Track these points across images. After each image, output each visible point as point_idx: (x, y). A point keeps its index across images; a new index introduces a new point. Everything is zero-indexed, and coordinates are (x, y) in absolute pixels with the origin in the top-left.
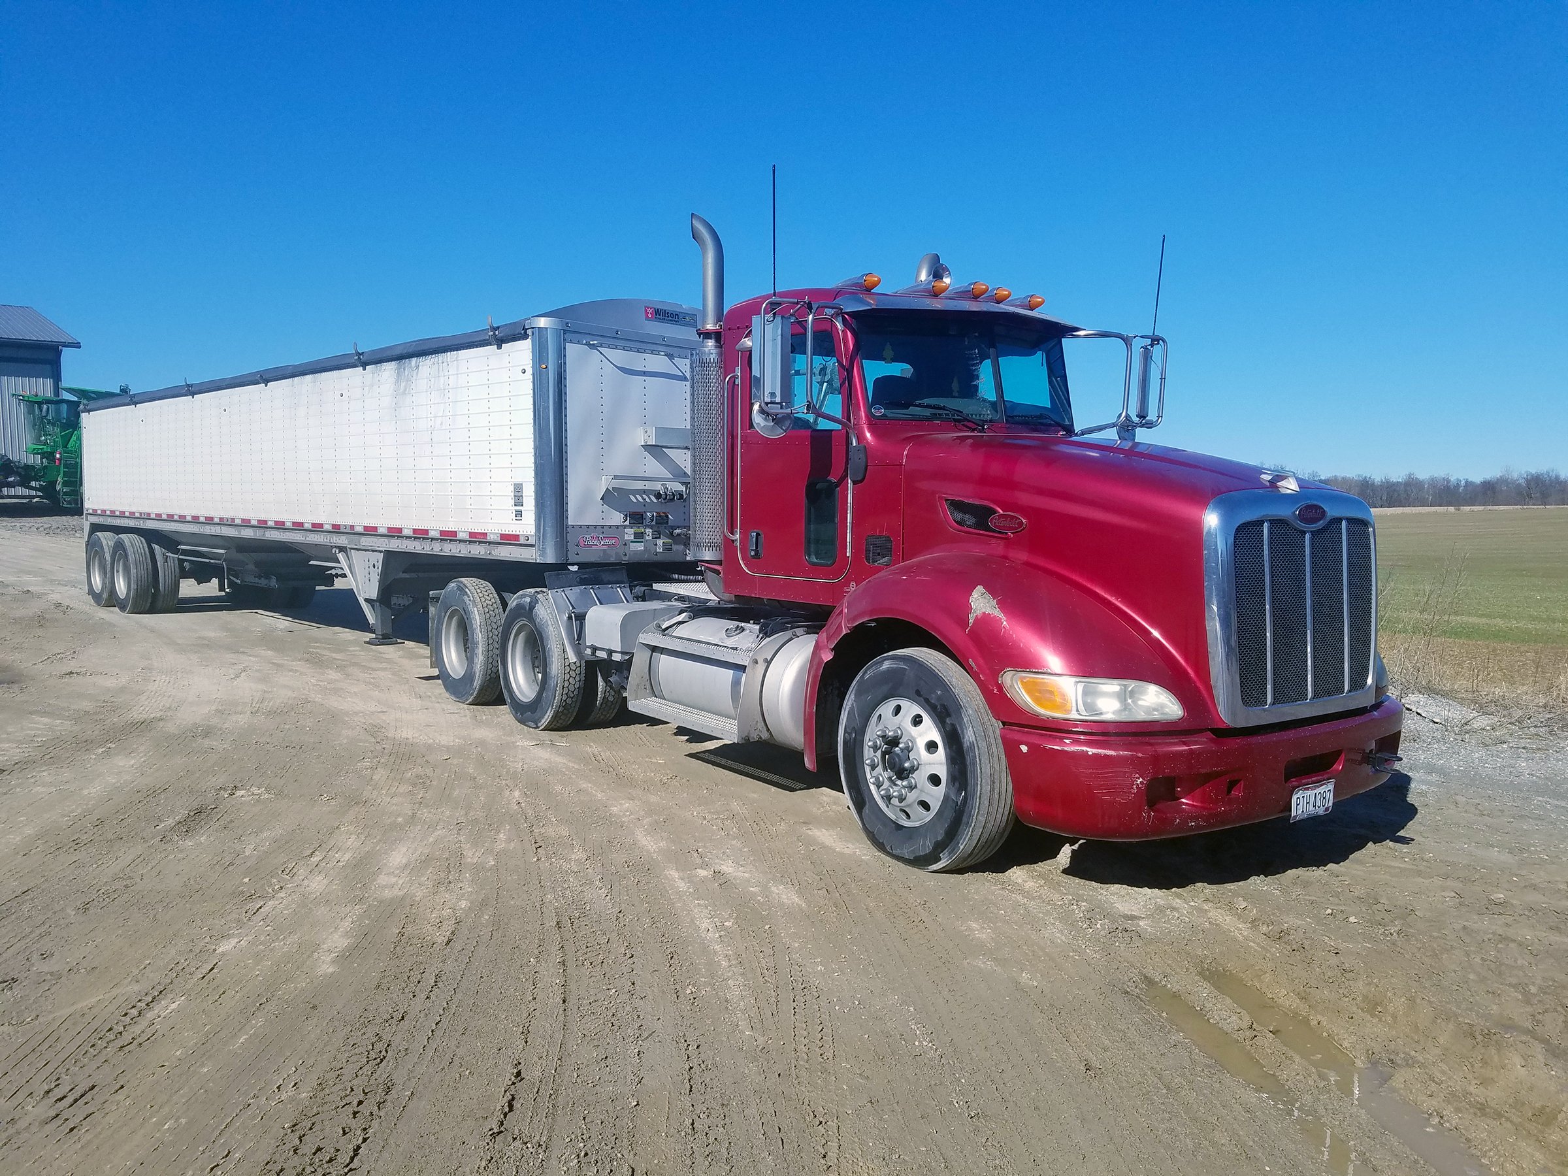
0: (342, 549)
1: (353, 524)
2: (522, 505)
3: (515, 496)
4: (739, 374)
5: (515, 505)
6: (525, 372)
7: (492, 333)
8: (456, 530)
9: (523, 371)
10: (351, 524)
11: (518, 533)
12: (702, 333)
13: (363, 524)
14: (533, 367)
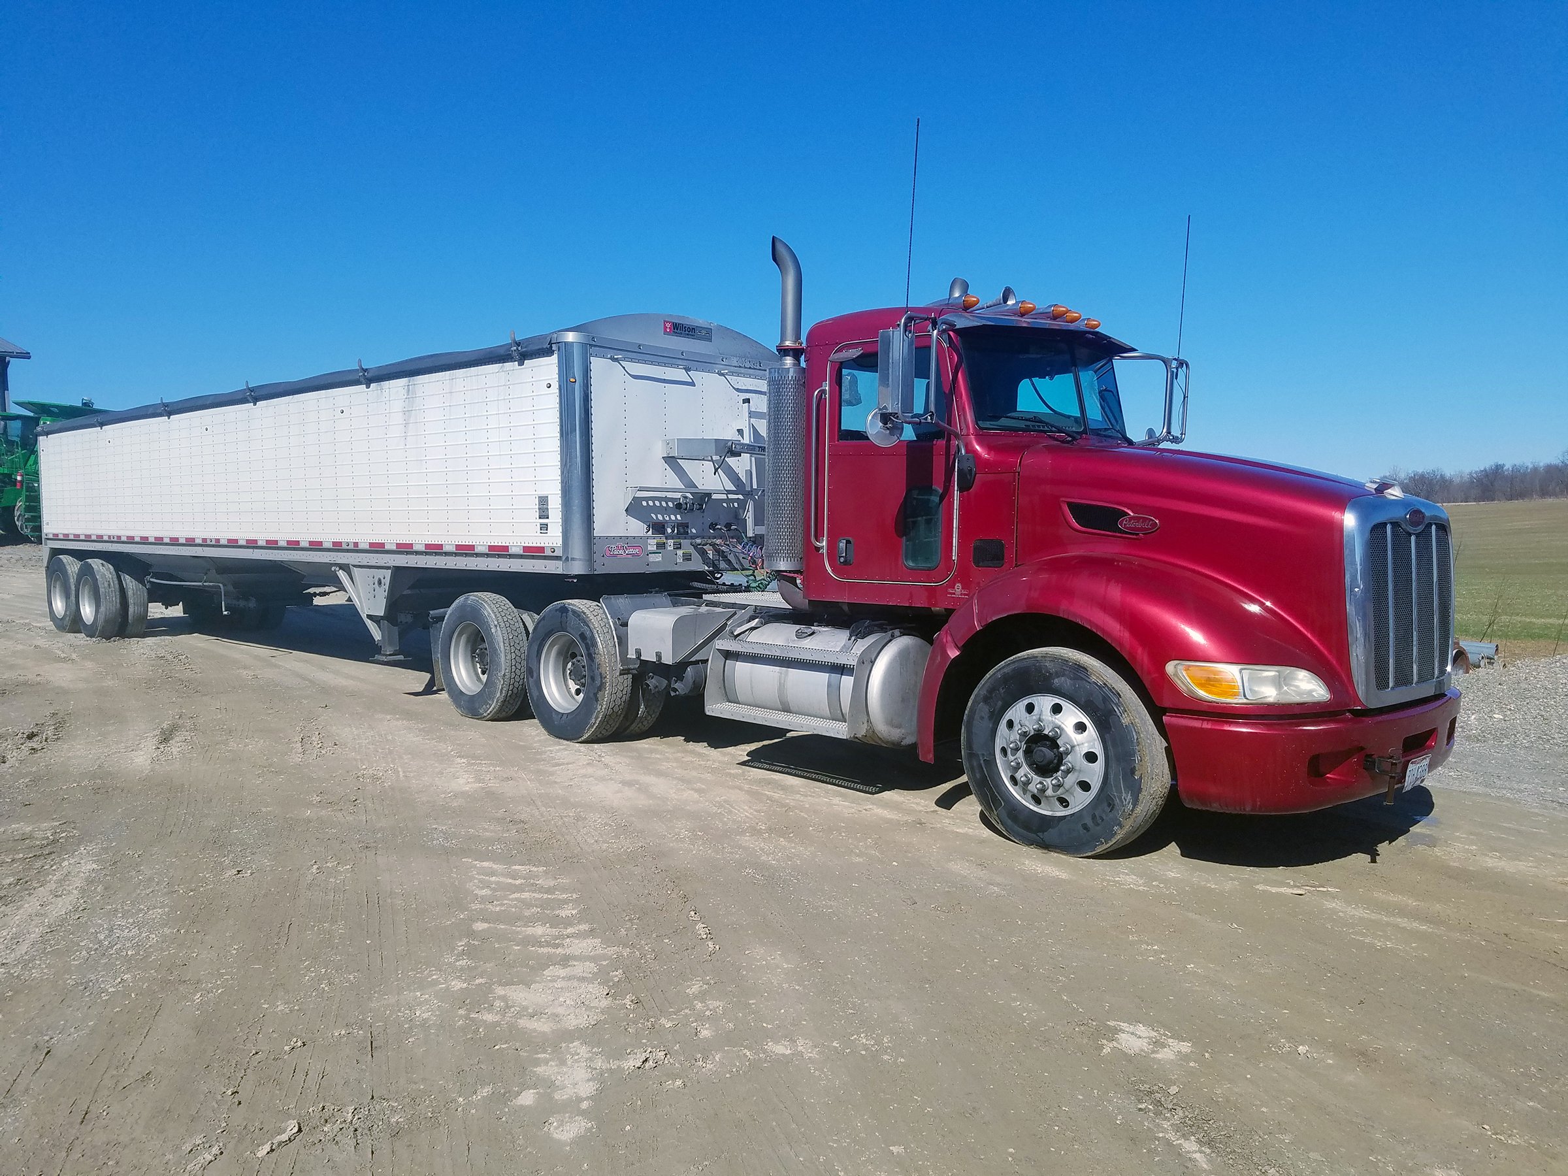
0: (345, 568)
1: (357, 541)
2: (548, 518)
3: (539, 509)
4: (827, 388)
5: (540, 518)
6: (550, 387)
7: (515, 348)
8: (474, 543)
9: (549, 385)
10: (354, 541)
11: (542, 545)
12: (781, 350)
13: (368, 541)
14: (559, 381)
